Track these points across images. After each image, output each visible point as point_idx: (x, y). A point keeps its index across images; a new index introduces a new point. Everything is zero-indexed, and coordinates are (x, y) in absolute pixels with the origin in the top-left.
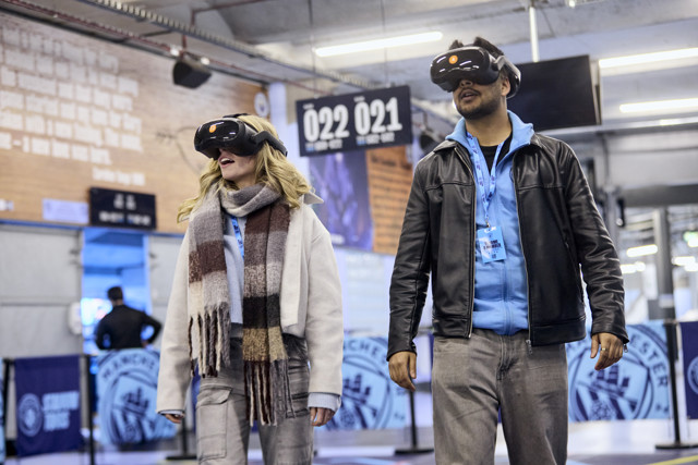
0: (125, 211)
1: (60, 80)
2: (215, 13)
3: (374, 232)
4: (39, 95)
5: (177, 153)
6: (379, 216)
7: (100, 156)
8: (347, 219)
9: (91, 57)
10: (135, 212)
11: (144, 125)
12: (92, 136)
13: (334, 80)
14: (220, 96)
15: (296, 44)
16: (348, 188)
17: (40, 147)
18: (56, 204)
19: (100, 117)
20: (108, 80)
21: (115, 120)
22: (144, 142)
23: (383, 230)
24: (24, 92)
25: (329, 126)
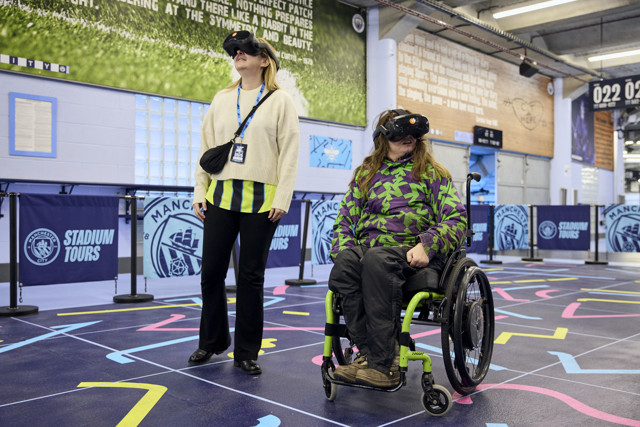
0: (489, 138)
1: (464, 72)
2: (541, 38)
3: (595, 155)
4: (455, 79)
5: (512, 111)
6: (598, 148)
7: (479, 111)
8: (584, 148)
9: (477, 61)
10: (492, 139)
11: (498, 96)
12: (476, 101)
13: (593, 75)
14: (532, 83)
15: (576, 56)
16: (585, 133)
17: (454, 105)
18: (460, 133)
19: (480, 91)
20: (484, 73)
21: (487, 93)
22: (498, 105)
23: (599, 155)
24: (449, 77)
25: (608, 94)
